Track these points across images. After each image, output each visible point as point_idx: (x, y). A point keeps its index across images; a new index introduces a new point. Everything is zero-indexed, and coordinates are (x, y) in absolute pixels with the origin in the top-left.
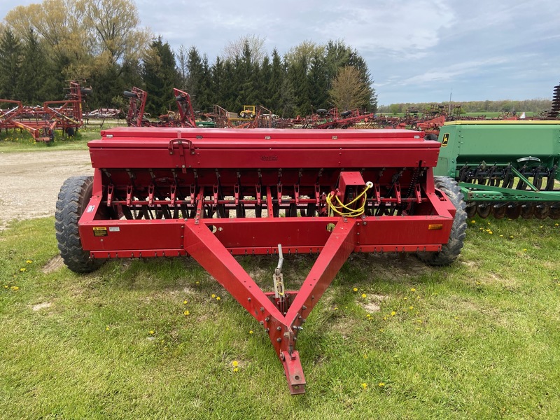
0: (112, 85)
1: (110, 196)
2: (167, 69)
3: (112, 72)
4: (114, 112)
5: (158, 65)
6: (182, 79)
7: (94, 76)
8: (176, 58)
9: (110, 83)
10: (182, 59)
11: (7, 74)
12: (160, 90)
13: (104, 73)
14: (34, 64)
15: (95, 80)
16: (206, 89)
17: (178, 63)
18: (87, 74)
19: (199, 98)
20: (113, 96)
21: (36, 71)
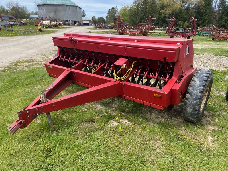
0: (180, 16)
1: (61, 56)
2: (207, 8)
3: (181, 10)
4: (175, 28)
5: (203, 6)
6: (214, 12)
7: (173, 13)
8: (213, 2)
9: (179, 15)
10: (216, 2)
11: (142, 13)
12: (201, 18)
13: (177, 11)
14: (152, 9)
15: (173, 14)
16: (225, 17)
17: (214, 5)
18: (171, 12)
19: (220, 21)
20: (179, 21)
21: (152, 11)
